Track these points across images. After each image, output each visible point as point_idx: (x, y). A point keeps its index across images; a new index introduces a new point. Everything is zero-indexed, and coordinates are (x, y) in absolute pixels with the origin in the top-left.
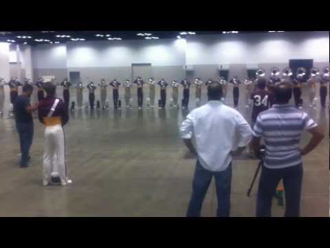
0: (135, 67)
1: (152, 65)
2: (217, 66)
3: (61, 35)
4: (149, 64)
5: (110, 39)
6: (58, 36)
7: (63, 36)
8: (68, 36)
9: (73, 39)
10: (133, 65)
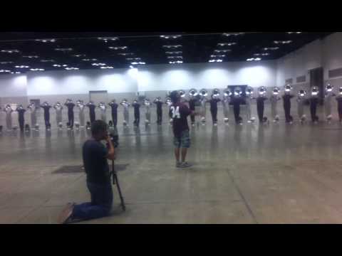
0: (92, 95)
1: (108, 92)
2: (166, 92)
3: (20, 65)
4: (106, 91)
5: (67, 69)
6: (17, 67)
7: (22, 67)
8: (27, 67)
9: (32, 70)
10: (91, 92)
